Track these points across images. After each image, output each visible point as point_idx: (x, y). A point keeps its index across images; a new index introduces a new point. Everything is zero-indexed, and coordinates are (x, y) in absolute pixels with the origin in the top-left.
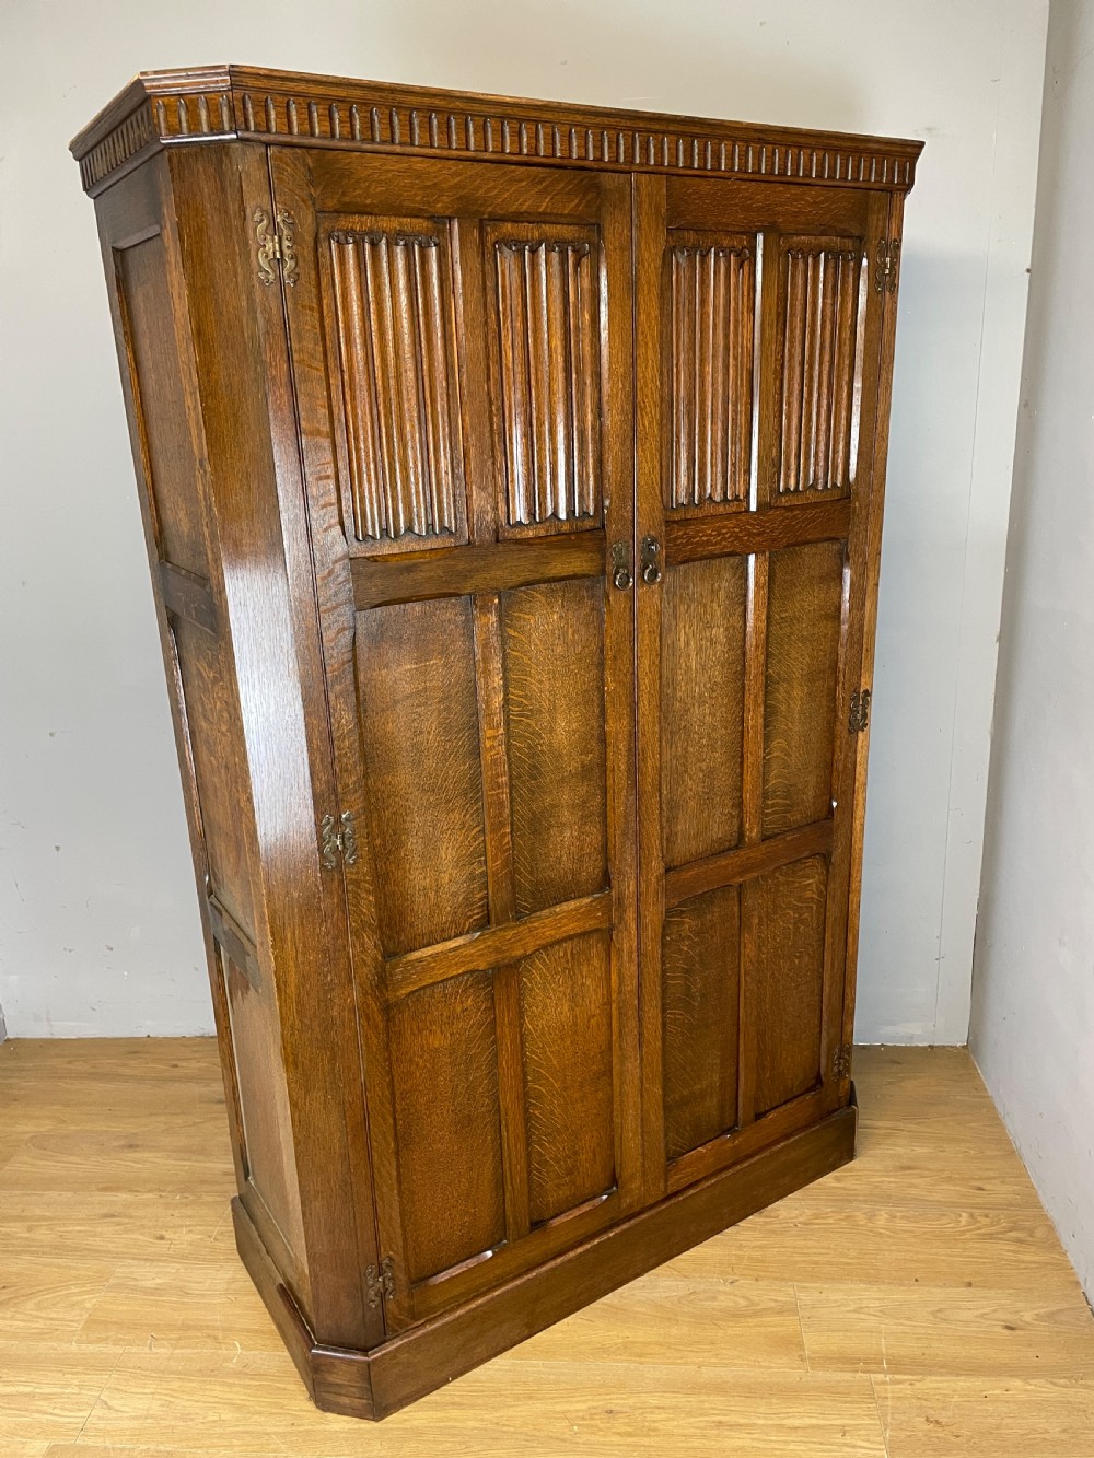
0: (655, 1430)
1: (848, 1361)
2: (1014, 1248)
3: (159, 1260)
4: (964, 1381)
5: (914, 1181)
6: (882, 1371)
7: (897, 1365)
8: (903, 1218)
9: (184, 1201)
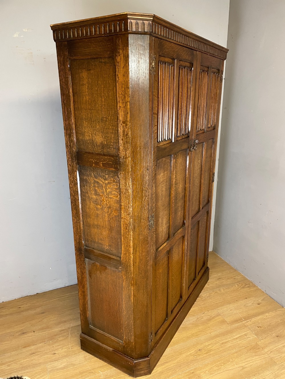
0: (211, 350)
1: (236, 321)
2: (248, 288)
3: (59, 360)
4: (258, 317)
5: (223, 281)
6: (244, 321)
7: (246, 318)
8: (226, 289)
9: (54, 342)
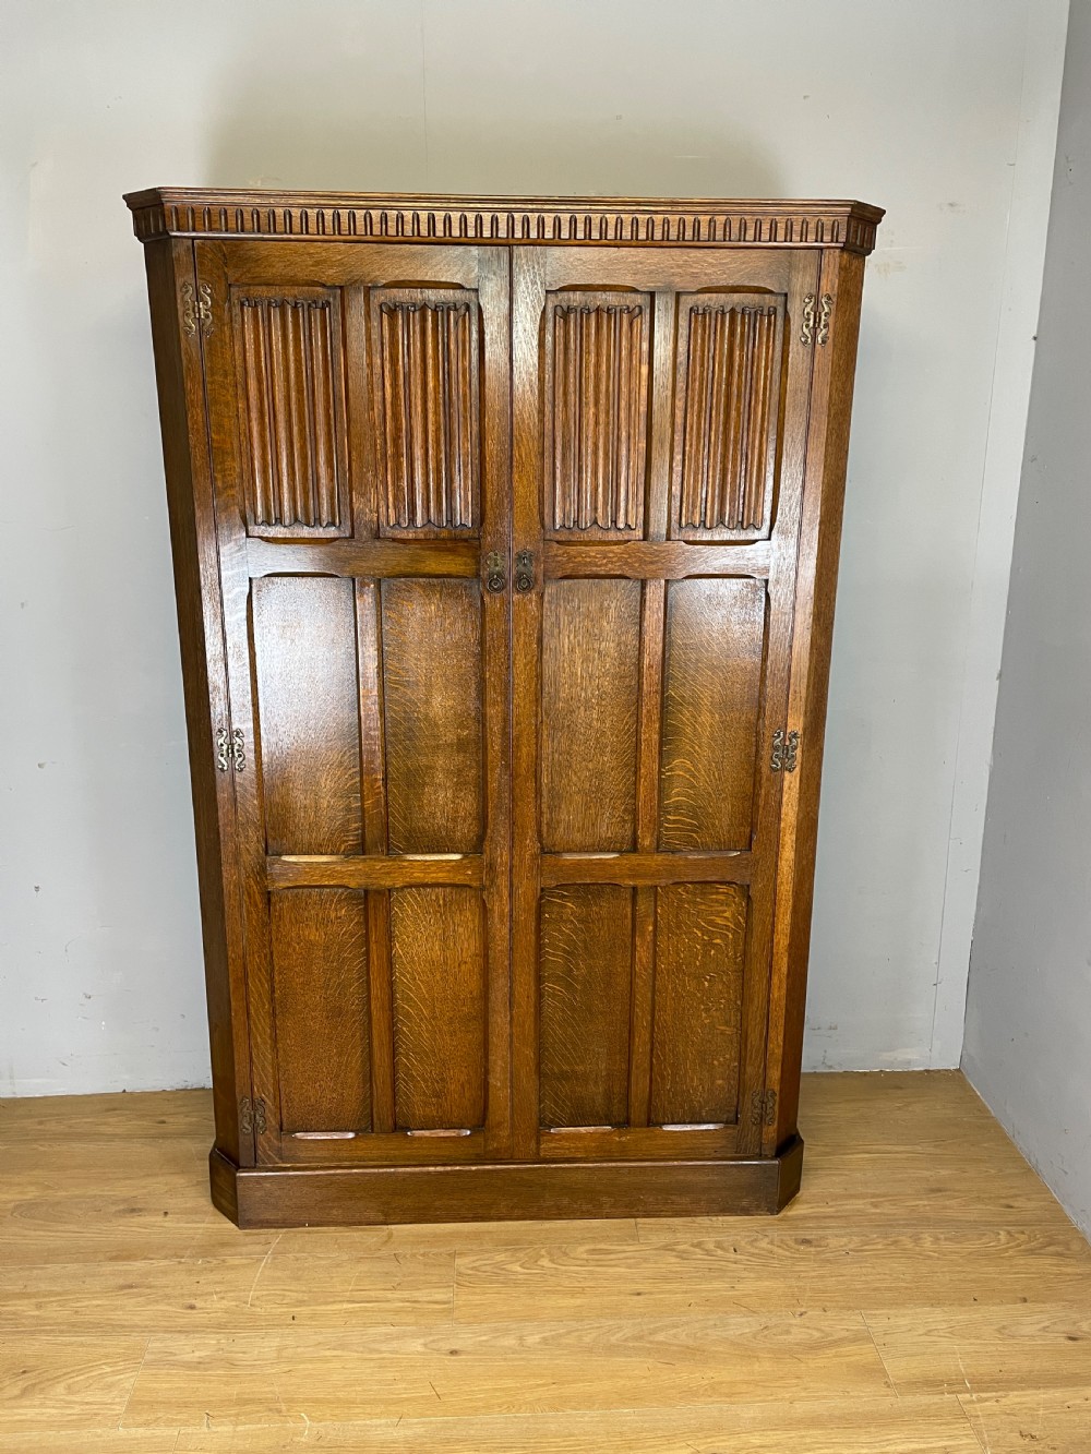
1: (931, 1384)
2: (1055, 1262)
3: (194, 1332)
4: (1044, 1393)
5: (947, 1203)
6: (967, 1391)
7: (981, 1384)
8: (946, 1239)
9: (208, 1265)
